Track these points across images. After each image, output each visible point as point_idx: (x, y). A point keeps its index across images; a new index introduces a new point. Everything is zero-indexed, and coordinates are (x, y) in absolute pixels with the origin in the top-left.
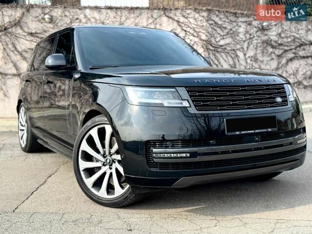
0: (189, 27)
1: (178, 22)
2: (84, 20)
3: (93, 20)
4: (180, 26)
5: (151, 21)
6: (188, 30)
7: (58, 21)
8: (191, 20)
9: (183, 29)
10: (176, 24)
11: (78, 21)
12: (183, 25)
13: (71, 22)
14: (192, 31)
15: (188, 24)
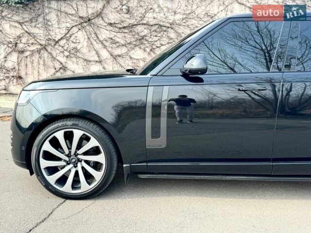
2: (157, 10)
3: (165, 10)
7: (134, 12)
11: (152, 11)
13: (145, 12)
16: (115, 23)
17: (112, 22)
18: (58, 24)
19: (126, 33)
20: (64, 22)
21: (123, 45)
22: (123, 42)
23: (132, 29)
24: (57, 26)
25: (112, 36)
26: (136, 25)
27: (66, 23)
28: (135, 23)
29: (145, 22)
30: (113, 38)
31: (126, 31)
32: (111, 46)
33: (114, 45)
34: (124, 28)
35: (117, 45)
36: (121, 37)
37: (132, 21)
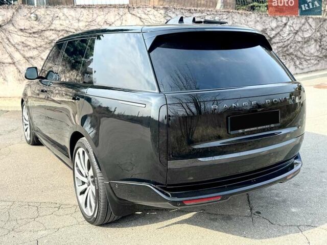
1: (140, 18)
2: (62, 18)
3: (70, 18)
4: (142, 22)
5: (118, 18)
7: (42, 19)
8: (151, 17)
11: (58, 18)
13: (52, 20)
15: (149, 20)
16: (25, 29)
17: (23, 28)
19: (36, 37)
21: (34, 48)
22: (34, 45)
23: (42, 34)
25: (23, 40)
26: (44, 30)
28: (44, 29)
29: (52, 28)
30: (25, 42)
31: (36, 35)
32: (23, 49)
33: (26, 49)
34: (34, 33)
35: (29, 47)
36: (32, 41)
37: (41, 27)
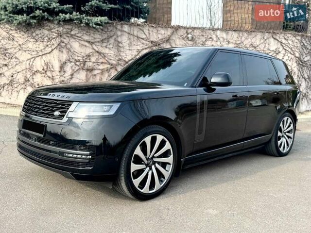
0: (288, 47)
1: (281, 43)
2: (215, 39)
3: (221, 39)
4: (282, 46)
5: (262, 41)
6: (287, 49)
7: (196, 39)
8: (290, 42)
9: (284, 48)
10: (279, 44)
11: (211, 39)
12: (284, 45)
13: (206, 40)
14: (290, 50)
15: (288, 45)
18: (129, 47)
20: (134, 45)
24: (128, 48)
27: (137, 45)
